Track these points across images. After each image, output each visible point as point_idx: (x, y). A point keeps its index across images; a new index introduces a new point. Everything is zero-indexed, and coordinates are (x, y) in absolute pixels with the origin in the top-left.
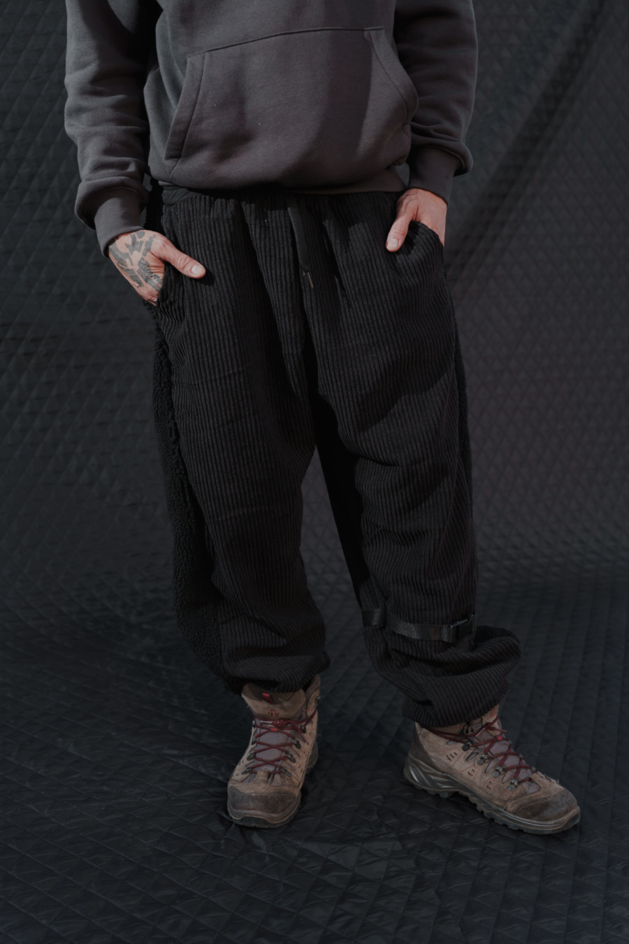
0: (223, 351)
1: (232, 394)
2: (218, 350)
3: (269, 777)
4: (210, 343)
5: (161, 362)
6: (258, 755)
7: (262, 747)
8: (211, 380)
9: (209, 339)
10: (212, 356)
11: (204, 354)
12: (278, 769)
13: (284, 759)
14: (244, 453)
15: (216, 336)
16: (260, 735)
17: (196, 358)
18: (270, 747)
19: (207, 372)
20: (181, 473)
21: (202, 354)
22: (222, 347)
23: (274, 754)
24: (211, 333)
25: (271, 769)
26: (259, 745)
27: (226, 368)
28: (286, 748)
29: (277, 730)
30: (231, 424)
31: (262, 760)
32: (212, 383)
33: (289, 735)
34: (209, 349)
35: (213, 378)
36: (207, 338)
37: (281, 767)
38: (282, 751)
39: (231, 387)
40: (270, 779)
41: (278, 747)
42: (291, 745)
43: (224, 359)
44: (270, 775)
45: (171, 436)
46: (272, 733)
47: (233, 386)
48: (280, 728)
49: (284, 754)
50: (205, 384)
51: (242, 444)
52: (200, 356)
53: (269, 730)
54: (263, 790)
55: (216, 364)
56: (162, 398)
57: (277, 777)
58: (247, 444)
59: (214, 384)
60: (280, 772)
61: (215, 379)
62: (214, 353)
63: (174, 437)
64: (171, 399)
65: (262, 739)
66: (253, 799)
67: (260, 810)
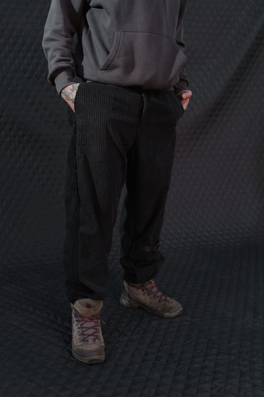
0: (103, 134)
1: (103, 151)
2: (101, 133)
3: (94, 341)
4: (99, 129)
5: (73, 137)
6: (84, 333)
7: (85, 329)
8: (96, 143)
9: (99, 128)
10: (98, 135)
11: (96, 133)
12: (95, 337)
13: (96, 332)
14: (103, 176)
15: (101, 127)
16: (82, 325)
17: (92, 134)
18: (89, 328)
19: (95, 140)
20: (75, 183)
21: (95, 133)
22: (103, 132)
23: (91, 331)
24: (100, 125)
25: (93, 337)
26: (83, 329)
27: (103, 141)
28: (96, 328)
29: (90, 321)
30: (100, 163)
31: (87, 335)
32: (96, 145)
33: (95, 322)
34: (97, 132)
35: (97, 143)
36: (98, 127)
37: (97, 336)
38: (95, 329)
39: (103, 148)
40: (95, 342)
41: (92, 328)
42: (97, 326)
43: (103, 137)
44: (94, 340)
45: (74, 167)
46: (88, 323)
47: (104, 148)
48: (91, 319)
49: (95, 330)
50: (94, 144)
51: (103, 172)
52: (94, 133)
53: (86, 321)
54: (96, 347)
55: (99, 138)
56: (72, 152)
57: (97, 340)
58: (105, 173)
59: (97, 145)
60: (97, 338)
61: (98, 144)
62: (99, 134)
63: (75, 168)
64: (76, 152)
65: (84, 326)
66: (94, 351)
67: (97, 355)
